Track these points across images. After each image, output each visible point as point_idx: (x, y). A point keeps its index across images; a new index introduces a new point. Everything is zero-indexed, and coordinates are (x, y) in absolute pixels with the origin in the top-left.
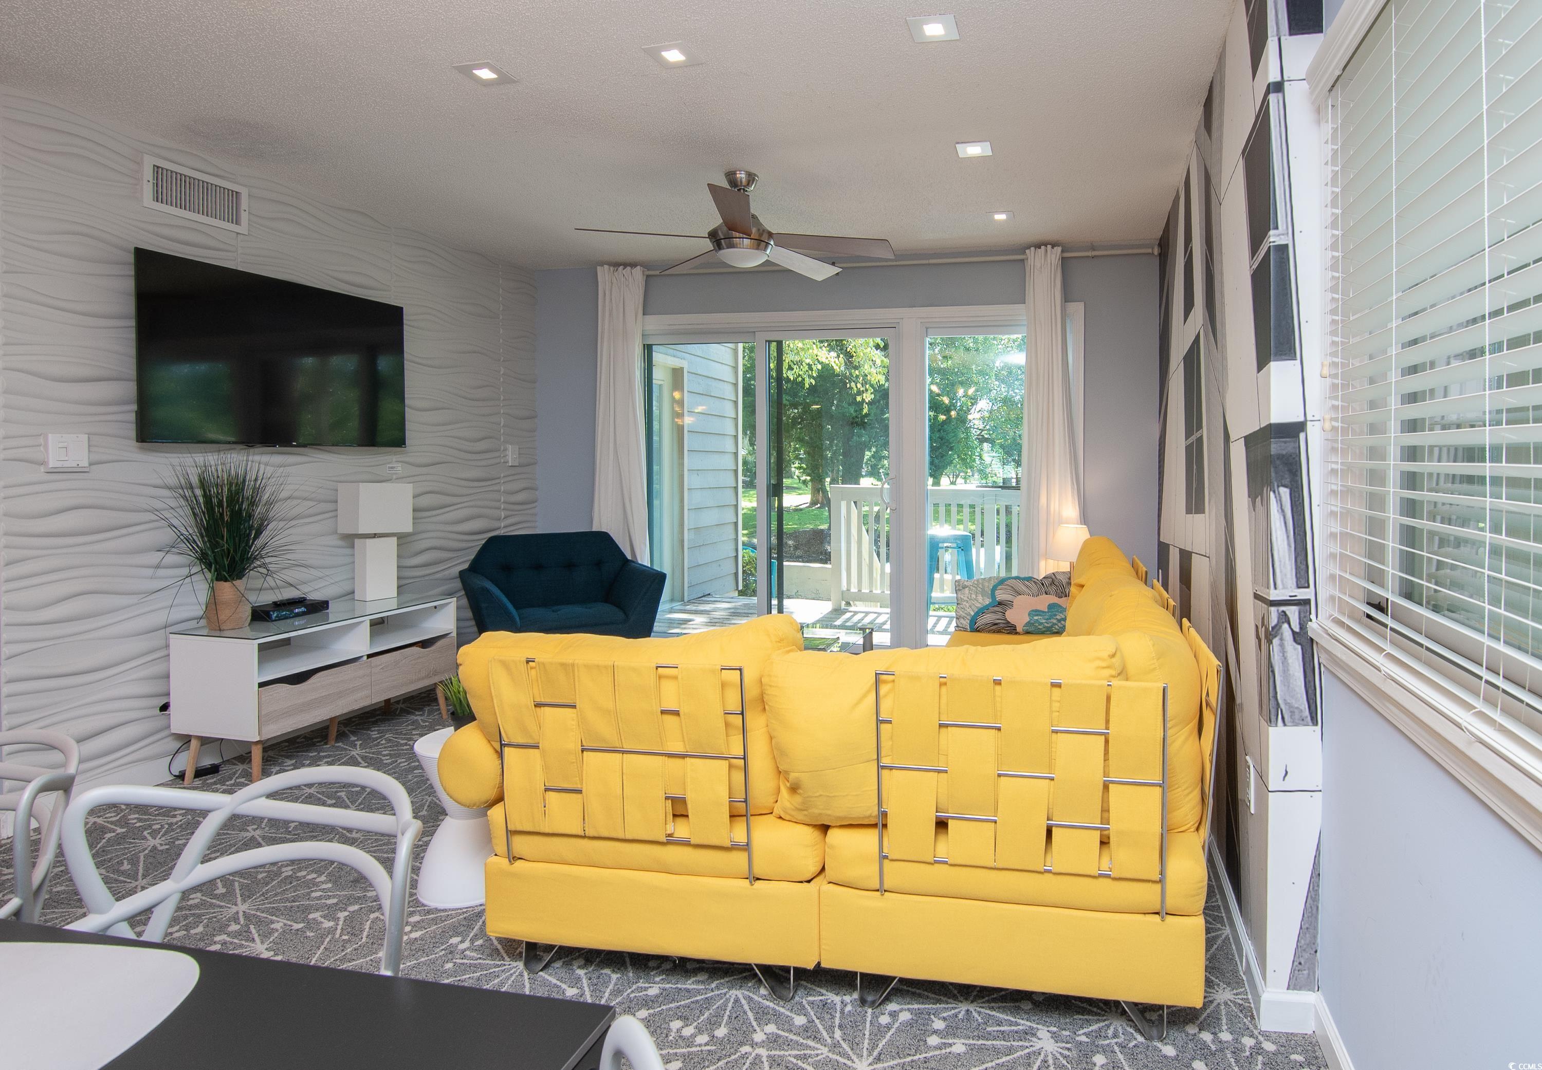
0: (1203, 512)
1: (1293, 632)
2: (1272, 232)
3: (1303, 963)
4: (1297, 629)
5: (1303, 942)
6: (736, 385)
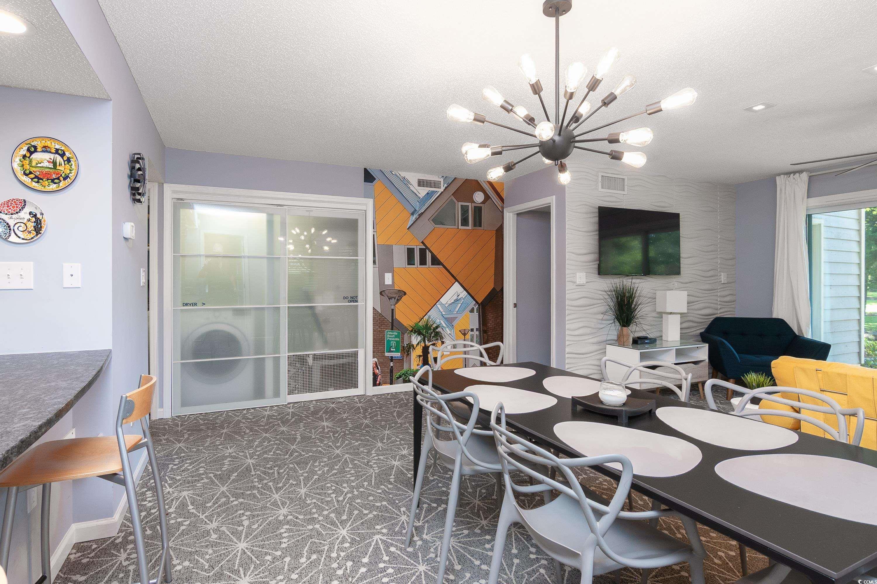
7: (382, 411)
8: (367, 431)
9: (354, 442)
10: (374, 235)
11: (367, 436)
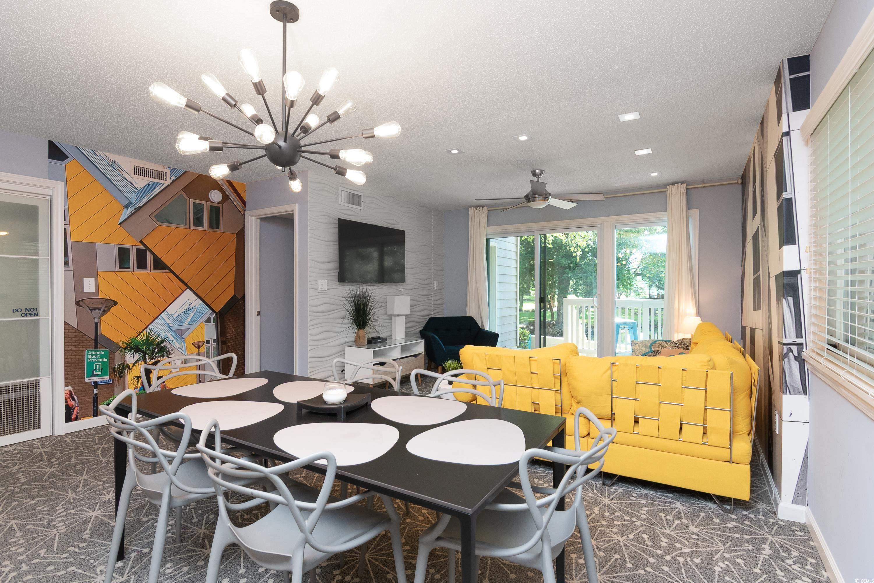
0: (760, 309)
1: (795, 356)
2: (784, 193)
3: (799, 493)
4: (796, 355)
5: (799, 485)
6: (517, 252)
7: (79, 452)
8: (51, 483)
9: (28, 500)
10: (65, 229)
11: (51, 488)
